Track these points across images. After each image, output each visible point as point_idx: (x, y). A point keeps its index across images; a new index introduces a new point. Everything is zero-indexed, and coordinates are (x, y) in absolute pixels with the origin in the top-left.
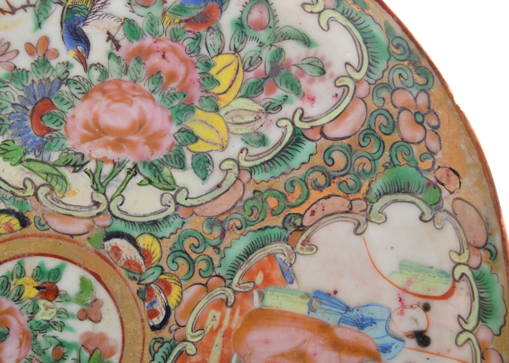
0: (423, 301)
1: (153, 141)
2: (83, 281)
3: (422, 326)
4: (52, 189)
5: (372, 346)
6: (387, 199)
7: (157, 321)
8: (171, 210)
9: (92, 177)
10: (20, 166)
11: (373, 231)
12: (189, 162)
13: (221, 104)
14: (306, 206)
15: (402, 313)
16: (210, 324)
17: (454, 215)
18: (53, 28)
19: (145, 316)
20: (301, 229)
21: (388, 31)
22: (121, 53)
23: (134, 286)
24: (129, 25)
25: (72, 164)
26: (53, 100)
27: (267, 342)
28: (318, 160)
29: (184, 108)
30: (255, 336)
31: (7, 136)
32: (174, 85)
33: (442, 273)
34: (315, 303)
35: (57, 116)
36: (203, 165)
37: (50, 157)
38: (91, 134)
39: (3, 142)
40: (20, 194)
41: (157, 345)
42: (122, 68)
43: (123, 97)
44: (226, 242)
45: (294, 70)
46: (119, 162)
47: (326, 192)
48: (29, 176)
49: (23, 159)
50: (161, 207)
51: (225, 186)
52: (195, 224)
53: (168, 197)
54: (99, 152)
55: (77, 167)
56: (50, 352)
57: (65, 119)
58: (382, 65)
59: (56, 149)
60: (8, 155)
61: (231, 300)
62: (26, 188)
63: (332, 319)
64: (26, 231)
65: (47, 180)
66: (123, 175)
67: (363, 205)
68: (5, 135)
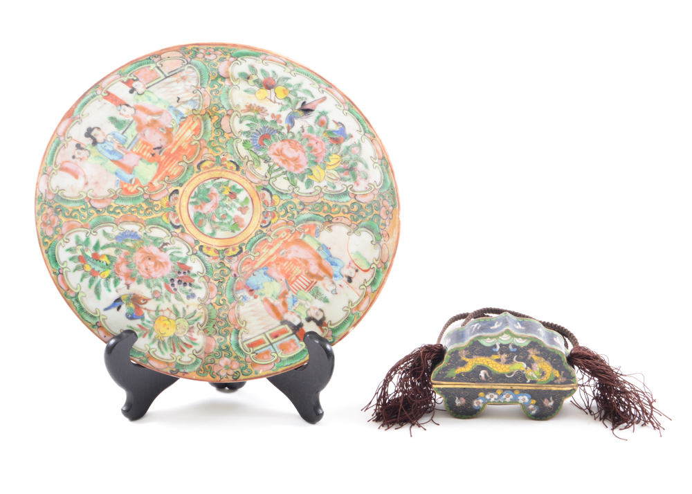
0: (357, 268)
1: (297, 167)
2: (247, 198)
3: (352, 276)
4: (254, 164)
5: (332, 273)
6: (364, 229)
7: (264, 225)
8: (290, 192)
9: (269, 167)
10: (247, 151)
11: (353, 236)
12: (305, 180)
13: (327, 168)
14: (336, 216)
15: (348, 268)
16: (282, 236)
17: (382, 248)
18: (284, 115)
19: (261, 221)
20: (330, 222)
21: (391, 184)
22: (303, 134)
23: (263, 209)
24: (311, 129)
25: (265, 159)
26: (271, 136)
27: (297, 252)
28: (349, 204)
29: (314, 162)
30: (294, 248)
31: (249, 139)
32: (314, 153)
33: (368, 263)
34: (321, 248)
35: (269, 142)
36: (309, 183)
37: (259, 153)
38: (277, 154)
39: (246, 140)
40: (242, 160)
41: (259, 232)
42: (301, 138)
43: (295, 148)
44: (302, 212)
45: (357, 172)
46: (281, 167)
47: (346, 215)
48: (248, 155)
49: (249, 149)
51: (313, 194)
52: (296, 201)
53: (291, 188)
54: (277, 161)
55: (266, 161)
56: (221, 215)
57: (272, 144)
58: (385, 190)
59: (263, 152)
60: (245, 145)
61: (293, 232)
62: (245, 159)
63: (323, 256)
64: (236, 172)
65: (254, 160)
67: (355, 226)
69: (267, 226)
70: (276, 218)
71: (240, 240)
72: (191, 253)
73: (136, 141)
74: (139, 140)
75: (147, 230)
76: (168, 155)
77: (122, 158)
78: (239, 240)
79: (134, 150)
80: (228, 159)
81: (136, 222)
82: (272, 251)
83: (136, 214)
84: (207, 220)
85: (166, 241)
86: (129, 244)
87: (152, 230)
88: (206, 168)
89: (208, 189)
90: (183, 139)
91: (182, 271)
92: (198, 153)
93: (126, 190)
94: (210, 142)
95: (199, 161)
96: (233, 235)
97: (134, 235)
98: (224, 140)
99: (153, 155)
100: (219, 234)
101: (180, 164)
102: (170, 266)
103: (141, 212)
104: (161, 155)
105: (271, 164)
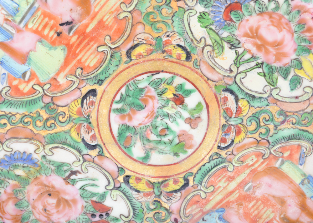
1: (279, 56)
2: (199, 104)
4: (213, 50)
7: (223, 145)
8: (265, 96)
9: (237, 56)
10: (205, 29)
12: (290, 77)
19: (219, 139)
22: (292, 3)
23: (223, 122)
25: (231, 43)
26: (243, 6)
27: (270, 186)
29: (306, 49)
30: (266, 180)
31: (208, 10)
32: (308, 34)
34: (306, 181)
35: (240, 15)
36: (296, 82)
37: (222, 34)
38: (251, 35)
39: (203, 12)
40: (196, 43)
41: (216, 157)
42: (288, 11)
43: (279, 25)
44: (282, 126)
46: (255, 57)
48: (206, 37)
49: (208, 26)
50: (261, 91)
51: (300, 99)
52: (273, 109)
53: (268, 88)
54: (249, 46)
55: (232, 46)
56: (159, 129)
57: (243, 19)
59: (228, 31)
60: (201, 20)
61: (266, 156)
62: (201, 42)
63: (309, 193)
64: (187, 63)
65: (213, 44)
66: (253, 64)
68: (207, 9)
69: (227, 147)
70: (243, 135)
71: (186, 168)
72: (111, 187)
73: (32, 11)
74: (38, 9)
75: (47, 151)
76: (83, 34)
77: (10, 37)
78: (184, 167)
79: (30, 26)
80: (174, 43)
81: (31, 138)
82: (233, 185)
83: (31, 127)
84: (138, 136)
85: (75, 169)
86: (19, 172)
87: (54, 151)
88: (140, 55)
89: (142, 90)
90: (106, 9)
91: (98, 214)
92: (128, 32)
93: (16, 89)
94: (148, 14)
95: (129, 45)
96: (176, 160)
97: (27, 159)
98: (170, 11)
99: (59, 34)
100: (156, 158)
101: (101, 49)
102: (79, 206)
103: (39, 124)
104: (71, 34)
105: (240, 50)
